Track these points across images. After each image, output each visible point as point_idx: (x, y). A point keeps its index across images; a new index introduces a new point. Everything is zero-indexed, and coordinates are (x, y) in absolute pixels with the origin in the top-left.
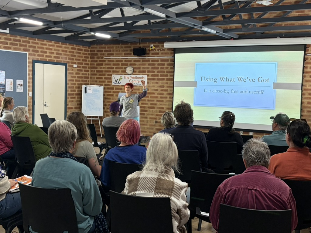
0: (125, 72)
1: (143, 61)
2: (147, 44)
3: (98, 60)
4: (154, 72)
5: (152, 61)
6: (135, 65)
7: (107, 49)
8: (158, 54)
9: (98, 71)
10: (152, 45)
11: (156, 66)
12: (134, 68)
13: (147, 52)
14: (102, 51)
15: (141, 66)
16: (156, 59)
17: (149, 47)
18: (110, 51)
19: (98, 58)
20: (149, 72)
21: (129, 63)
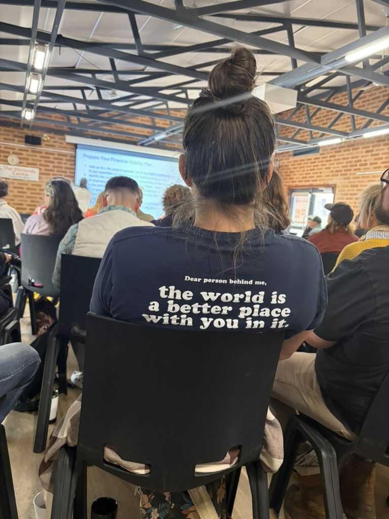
1: (33, 151)
2: (41, 133)
5: (46, 153)
6: (22, 154)
8: (53, 146)
10: (46, 135)
12: (20, 159)
13: (41, 142)
16: (52, 152)
21: (11, 151)
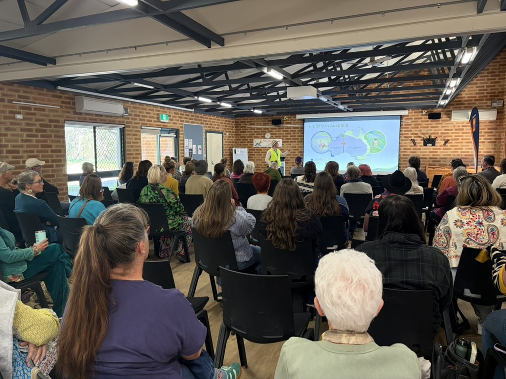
0: (264, 137)
1: (278, 129)
2: (282, 116)
3: (242, 129)
4: (288, 136)
5: (286, 128)
6: (272, 131)
7: (248, 120)
8: (290, 123)
9: (241, 137)
10: (286, 117)
11: (289, 132)
12: (271, 134)
13: (282, 122)
14: (245, 122)
15: (277, 133)
16: (289, 127)
17: (283, 118)
18: (252, 122)
19: (242, 127)
20: (283, 136)
21: (267, 130)
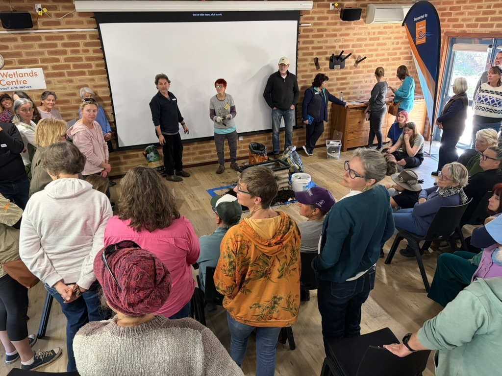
1: (24, 39)
4: (58, 60)
5: (48, 38)
6: (6, 48)
8: (57, 23)
11: (60, 48)
13: (33, 19)
15: (23, 51)
16: (57, 35)
17: (33, 8)
20: (44, 61)
